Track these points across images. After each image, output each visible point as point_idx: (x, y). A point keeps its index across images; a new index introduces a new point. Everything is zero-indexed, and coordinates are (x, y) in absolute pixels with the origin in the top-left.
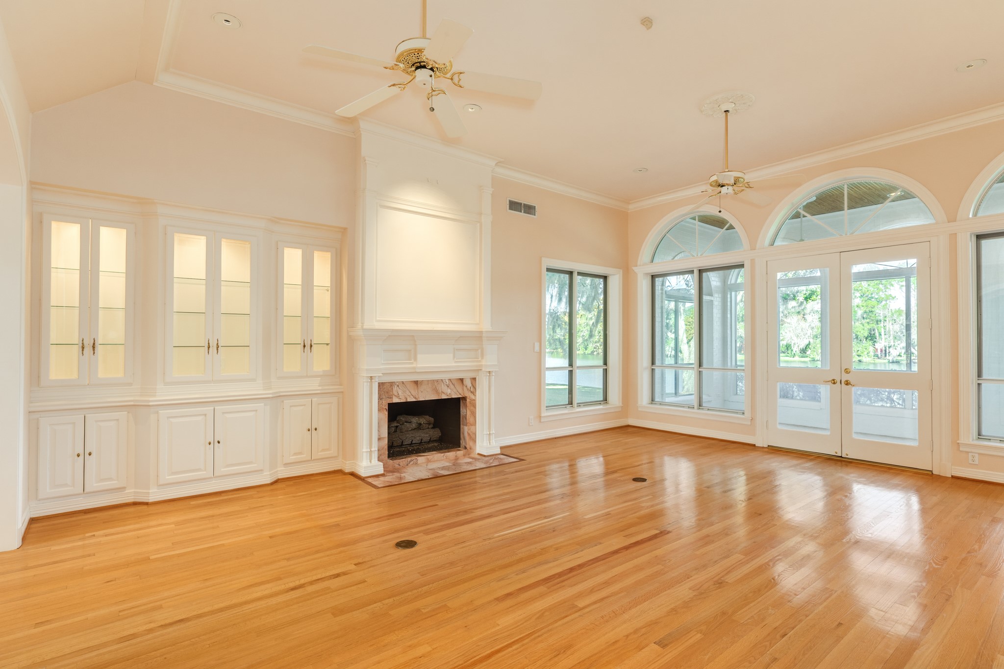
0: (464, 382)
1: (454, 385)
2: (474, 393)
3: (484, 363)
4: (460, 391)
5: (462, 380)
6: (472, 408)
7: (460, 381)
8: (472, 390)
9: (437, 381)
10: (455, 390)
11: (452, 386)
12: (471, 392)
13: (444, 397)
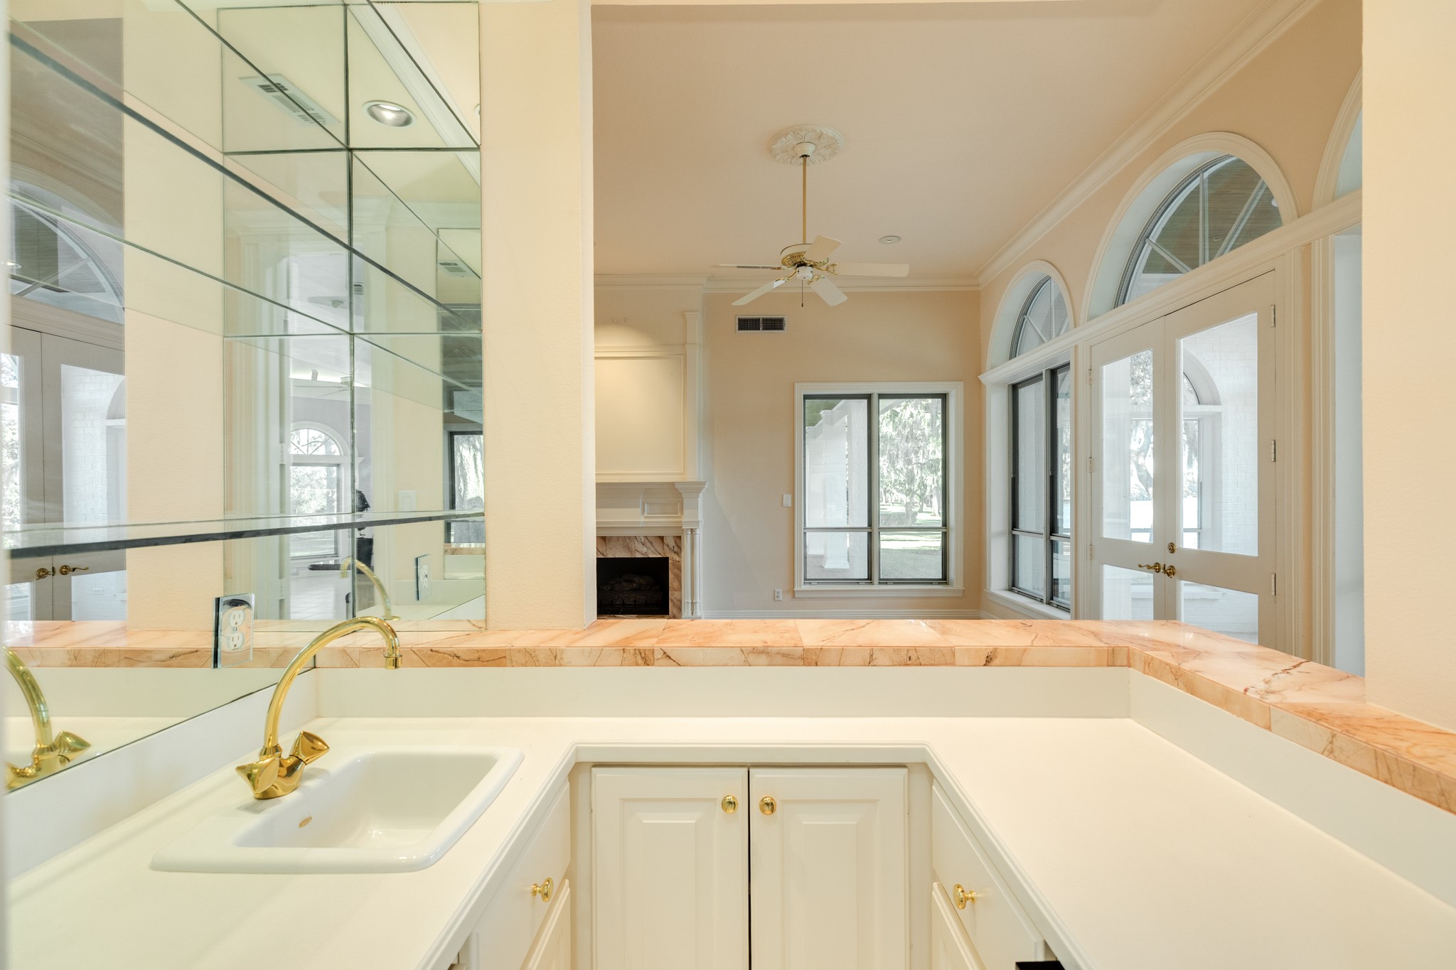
0: (665, 541)
1: (651, 543)
2: (678, 553)
3: (684, 519)
4: (660, 549)
5: (662, 538)
6: (676, 571)
7: (659, 540)
8: (676, 549)
9: (630, 538)
10: (652, 549)
11: (648, 544)
12: (675, 552)
13: (638, 555)
